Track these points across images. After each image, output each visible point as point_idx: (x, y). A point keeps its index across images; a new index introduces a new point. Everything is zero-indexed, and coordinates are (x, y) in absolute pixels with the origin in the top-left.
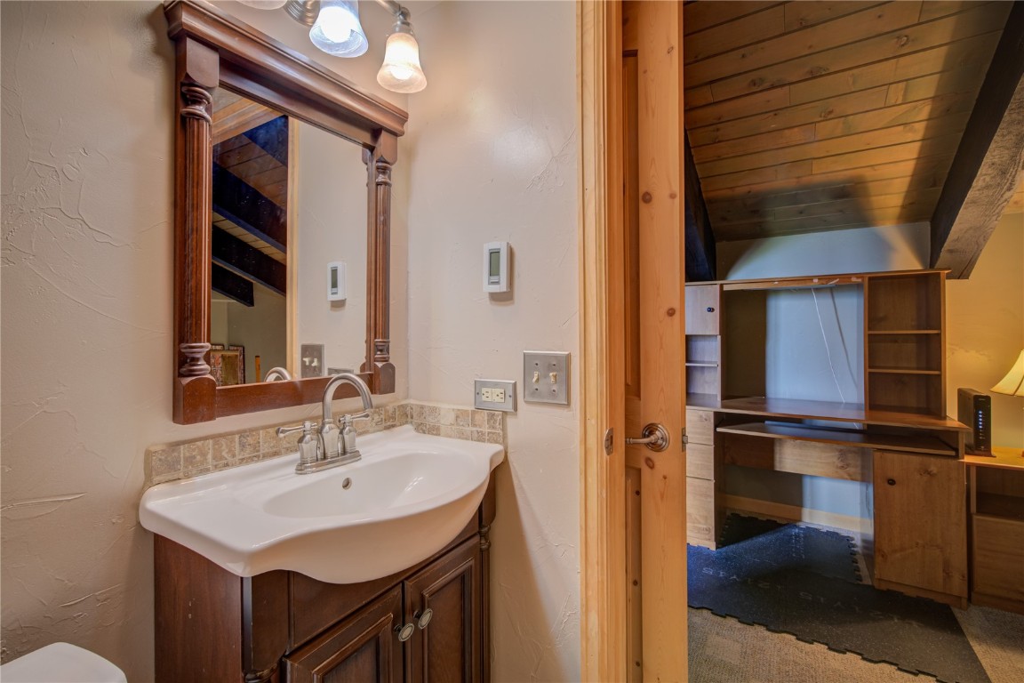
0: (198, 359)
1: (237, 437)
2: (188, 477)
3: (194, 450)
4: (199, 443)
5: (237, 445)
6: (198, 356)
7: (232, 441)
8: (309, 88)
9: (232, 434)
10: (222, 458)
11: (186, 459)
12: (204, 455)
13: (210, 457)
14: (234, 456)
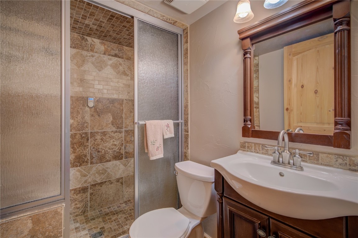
0: (248, 121)
1: (261, 145)
2: (247, 151)
3: (249, 145)
4: (250, 144)
5: (261, 148)
6: (248, 120)
7: (259, 146)
8: (285, 21)
9: (260, 144)
10: (256, 150)
11: (247, 147)
12: (252, 147)
13: (253, 148)
14: (260, 151)
